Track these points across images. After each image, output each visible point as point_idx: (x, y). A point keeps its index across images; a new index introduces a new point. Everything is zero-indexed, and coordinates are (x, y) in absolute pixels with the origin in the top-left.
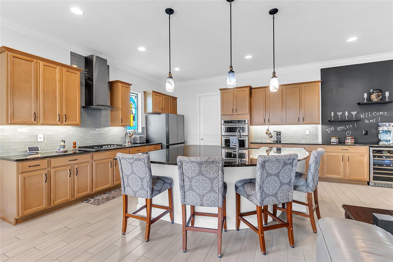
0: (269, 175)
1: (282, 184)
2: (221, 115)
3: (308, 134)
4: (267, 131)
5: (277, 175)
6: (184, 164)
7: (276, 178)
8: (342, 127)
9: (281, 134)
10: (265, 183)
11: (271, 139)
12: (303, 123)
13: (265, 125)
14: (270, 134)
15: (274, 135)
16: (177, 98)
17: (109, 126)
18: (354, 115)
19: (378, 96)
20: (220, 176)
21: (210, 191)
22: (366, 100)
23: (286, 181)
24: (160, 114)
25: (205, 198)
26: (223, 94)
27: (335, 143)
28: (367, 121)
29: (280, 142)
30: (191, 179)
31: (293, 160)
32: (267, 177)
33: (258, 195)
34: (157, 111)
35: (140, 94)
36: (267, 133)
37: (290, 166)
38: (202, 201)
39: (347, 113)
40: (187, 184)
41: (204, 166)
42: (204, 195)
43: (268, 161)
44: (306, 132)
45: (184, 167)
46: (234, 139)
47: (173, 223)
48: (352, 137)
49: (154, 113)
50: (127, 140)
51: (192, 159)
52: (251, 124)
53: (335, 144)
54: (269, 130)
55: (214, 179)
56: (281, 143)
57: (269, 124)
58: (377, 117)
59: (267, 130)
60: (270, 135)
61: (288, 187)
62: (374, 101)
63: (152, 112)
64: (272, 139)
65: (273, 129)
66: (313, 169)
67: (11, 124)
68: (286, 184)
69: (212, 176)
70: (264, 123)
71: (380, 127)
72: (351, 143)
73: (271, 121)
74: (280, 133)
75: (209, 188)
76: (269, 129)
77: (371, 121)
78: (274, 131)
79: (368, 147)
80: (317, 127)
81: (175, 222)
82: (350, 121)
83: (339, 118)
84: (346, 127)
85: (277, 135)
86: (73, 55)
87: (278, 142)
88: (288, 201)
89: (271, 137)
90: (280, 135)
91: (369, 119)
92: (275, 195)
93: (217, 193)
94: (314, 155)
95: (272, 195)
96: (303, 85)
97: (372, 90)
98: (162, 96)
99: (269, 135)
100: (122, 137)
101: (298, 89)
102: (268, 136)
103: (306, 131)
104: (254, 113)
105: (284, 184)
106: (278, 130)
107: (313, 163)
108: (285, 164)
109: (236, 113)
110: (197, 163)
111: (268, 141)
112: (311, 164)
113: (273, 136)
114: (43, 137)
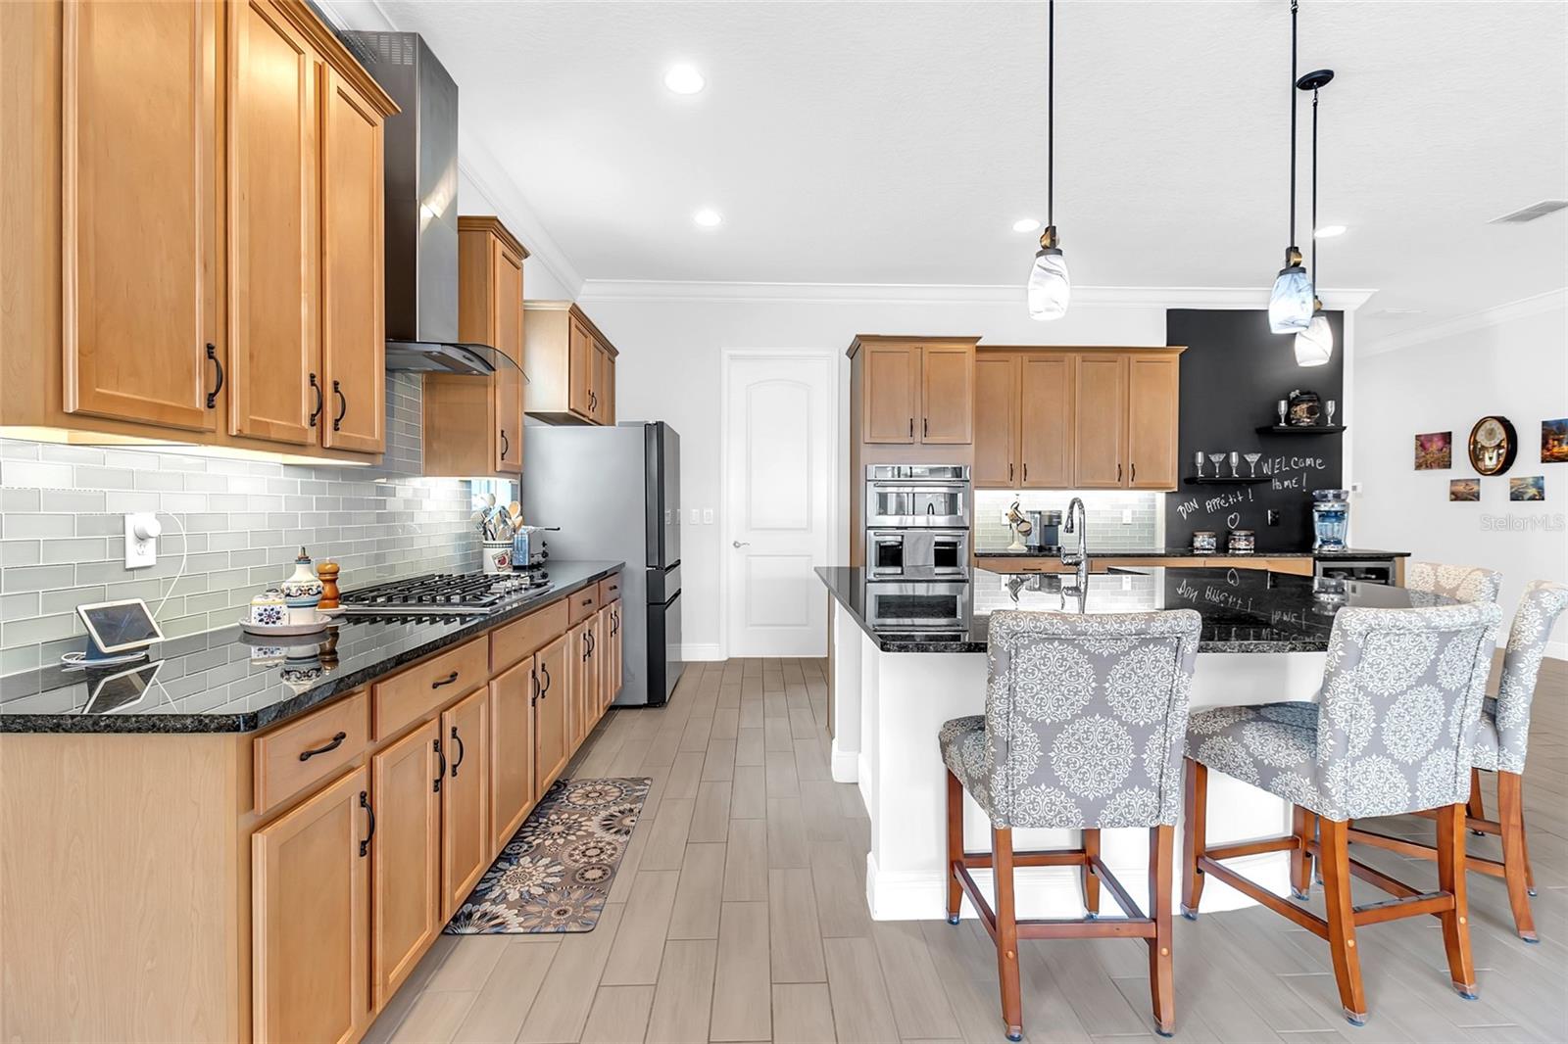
3: (1130, 522)
4: (1016, 512)
8: (1216, 500)
11: (1025, 539)
12: (1131, 485)
13: (1013, 488)
14: (1024, 521)
15: (1034, 524)
17: (420, 473)
18: (1252, 465)
19: (1311, 411)
22: (1283, 420)
27: (1208, 549)
28: (1276, 484)
36: (1011, 519)
39: (1234, 458)
44: (1124, 517)
48: (1248, 533)
53: (1210, 552)
54: (1020, 508)
57: (1025, 484)
58: (1297, 473)
59: (1013, 508)
60: (1025, 527)
62: (1302, 424)
64: (1028, 539)
65: (1030, 502)
67: (84, 418)
70: (1011, 484)
71: (1317, 501)
72: (1246, 550)
73: (1033, 475)
74: (1057, 517)
77: (1286, 483)
78: (1033, 513)
79: (1312, 559)
80: (1154, 500)
82: (1242, 483)
83: (1216, 474)
84: (1227, 501)
85: (1045, 524)
87: (1047, 548)
89: (1027, 532)
91: (1282, 477)
94: (1544, 611)
97: (1297, 391)
99: (1017, 525)
102: (1013, 529)
103: (1121, 513)
107: (1533, 645)
111: (1016, 548)
113: (1030, 529)
114: (154, 529)
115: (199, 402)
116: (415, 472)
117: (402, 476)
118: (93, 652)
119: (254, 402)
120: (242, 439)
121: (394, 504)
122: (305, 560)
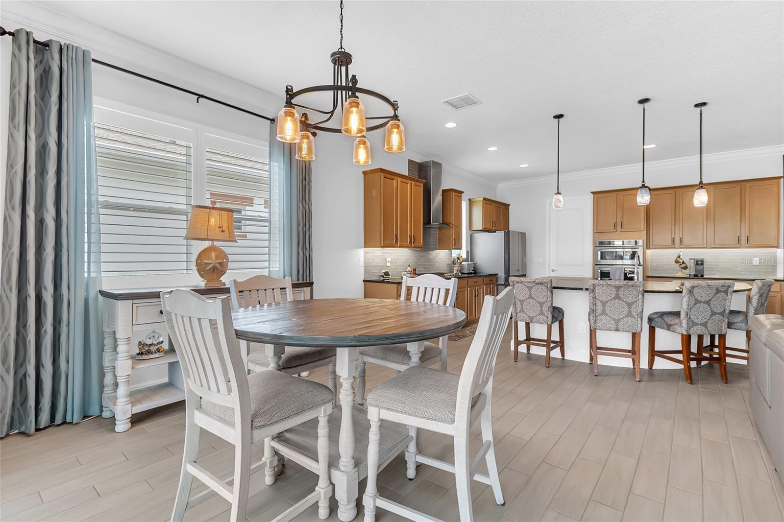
0: (697, 302)
1: (713, 313)
2: (594, 233)
4: (678, 259)
5: (708, 303)
6: (597, 288)
7: (706, 306)
9: (705, 264)
10: (693, 309)
11: (683, 271)
12: (748, 245)
13: (674, 248)
14: (683, 263)
15: (691, 264)
16: (510, 205)
17: (437, 249)
20: (641, 300)
21: (627, 316)
23: (719, 310)
24: (495, 232)
25: (621, 323)
26: (597, 199)
29: (702, 276)
30: (604, 304)
31: (728, 288)
32: (695, 304)
33: (684, 323)
34: (489, 227)
35: (465, 202)
36: (677, 262)
37: (724, 295)
38: (617, 325)
40: (599, 308)
41: (622, 289)
42: (619, 320)
43: (697, 287)
45: (597, 291)
46: (616, 270)
47: (564, 359)
49: (484, 230)
50: (455, 268)
51: (609, 282)
52: (648, 247)
54: (681, 257)
55: (633, 303)
56: (705, 277)
57: (681, 246)
59: (678, 257)
60: (684, 265)
61: (721, 317)
63: (482, 229)
64: (687, 271)
65: (688, 255)
66: (756, 301)
67: (384, 247)
68: (719, 314)
69: (630, 300)
70: (673, 246)
73: (685, 242)
74: (702, 261)
75: (626, 313)
76: (681, 254)
78: (690, 259)
80: (775, 253)
81: (565, 358)
85: (697, 264)
86: (411, 162)
87: (699, 275)
88: (720, 333)
89: (686, 268)
90: (702, 264)
92: (705, 325)
93: (635, 318)
94: (758, 286)
95: (702, 324)
96: (748, 185)
98: (492, 203)
99: (680, 265)
100: (448, 264)
101: (738, 190)
102: (678, 266)
104: (654, 229)
105: (716, 314)
106: (699, 257)
107: (756, 295)
108: (718, 291)
109: (622, 230)
110: (614, 287)
111: (680, 275)
112: (753, 296)
113: (688, 266)
114: (390, 260)
115: (394, 243)
116: (436, 249)
117: (432, 250)
118: (384, 277)
119: (401, 242)
120: (400, 247)
121: (431, 257)
122: (409, 266)
